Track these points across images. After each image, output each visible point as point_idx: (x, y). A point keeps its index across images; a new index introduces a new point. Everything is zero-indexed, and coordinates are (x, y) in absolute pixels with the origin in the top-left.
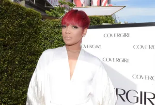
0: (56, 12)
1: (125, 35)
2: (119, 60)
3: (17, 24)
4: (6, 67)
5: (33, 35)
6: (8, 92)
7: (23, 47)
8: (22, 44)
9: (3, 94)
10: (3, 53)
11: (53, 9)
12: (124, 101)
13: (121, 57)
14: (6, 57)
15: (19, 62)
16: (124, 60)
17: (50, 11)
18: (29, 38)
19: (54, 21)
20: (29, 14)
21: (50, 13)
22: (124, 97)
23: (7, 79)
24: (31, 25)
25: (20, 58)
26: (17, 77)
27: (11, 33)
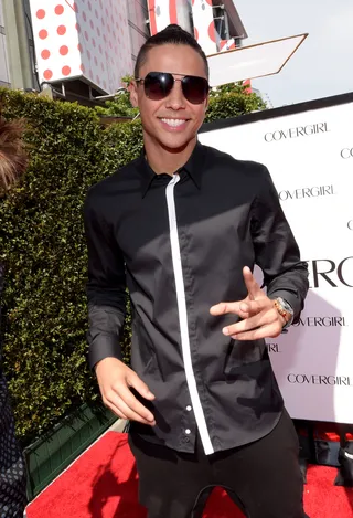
0: (120, 107)
1: (316, 129)
2: (311, 191)
3: (46, 147)
4: (43, 254)
5: (88, 168)
6: (58, 311)
7: (70, 201)
8: (67, 194)
9: (49, 317)
10: (29, 222)
11: (111, 99)
12: (334, 285)
13: (315, 185)
14: (38, 232)
15: (68, 238)
16: (322, 191)
17: (107, 107)
18: (81, 175)
19: (132, 125)
20: (68, 117)
21: (107, 111)
22: (333, 276)
23: (50, 282)
24: (78, 143)
25: (70, 229)
26: (71, 274)
27: (37, 170)
